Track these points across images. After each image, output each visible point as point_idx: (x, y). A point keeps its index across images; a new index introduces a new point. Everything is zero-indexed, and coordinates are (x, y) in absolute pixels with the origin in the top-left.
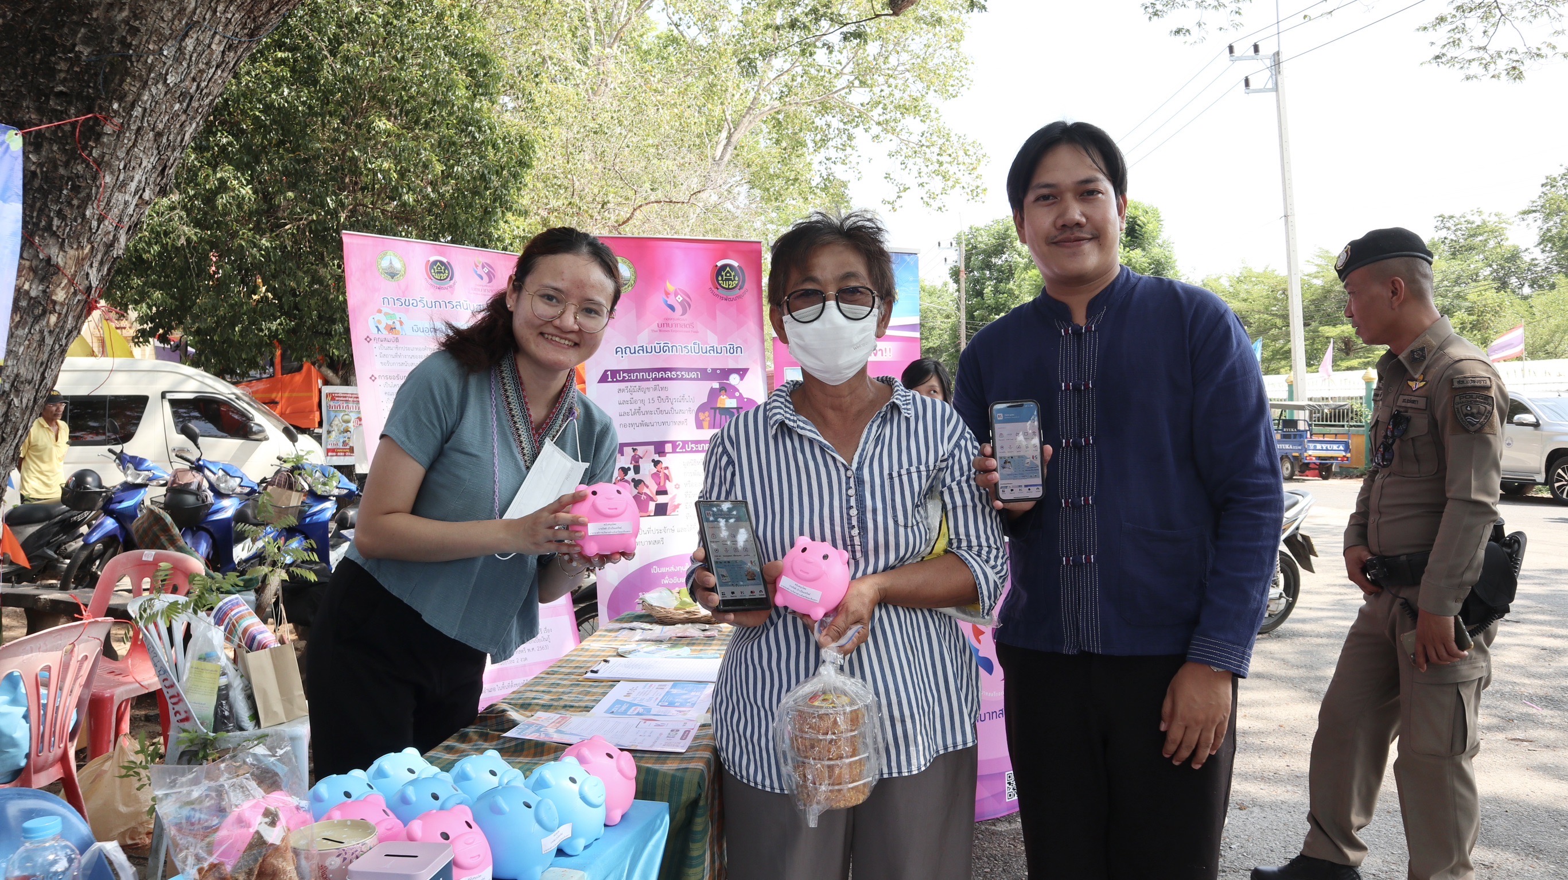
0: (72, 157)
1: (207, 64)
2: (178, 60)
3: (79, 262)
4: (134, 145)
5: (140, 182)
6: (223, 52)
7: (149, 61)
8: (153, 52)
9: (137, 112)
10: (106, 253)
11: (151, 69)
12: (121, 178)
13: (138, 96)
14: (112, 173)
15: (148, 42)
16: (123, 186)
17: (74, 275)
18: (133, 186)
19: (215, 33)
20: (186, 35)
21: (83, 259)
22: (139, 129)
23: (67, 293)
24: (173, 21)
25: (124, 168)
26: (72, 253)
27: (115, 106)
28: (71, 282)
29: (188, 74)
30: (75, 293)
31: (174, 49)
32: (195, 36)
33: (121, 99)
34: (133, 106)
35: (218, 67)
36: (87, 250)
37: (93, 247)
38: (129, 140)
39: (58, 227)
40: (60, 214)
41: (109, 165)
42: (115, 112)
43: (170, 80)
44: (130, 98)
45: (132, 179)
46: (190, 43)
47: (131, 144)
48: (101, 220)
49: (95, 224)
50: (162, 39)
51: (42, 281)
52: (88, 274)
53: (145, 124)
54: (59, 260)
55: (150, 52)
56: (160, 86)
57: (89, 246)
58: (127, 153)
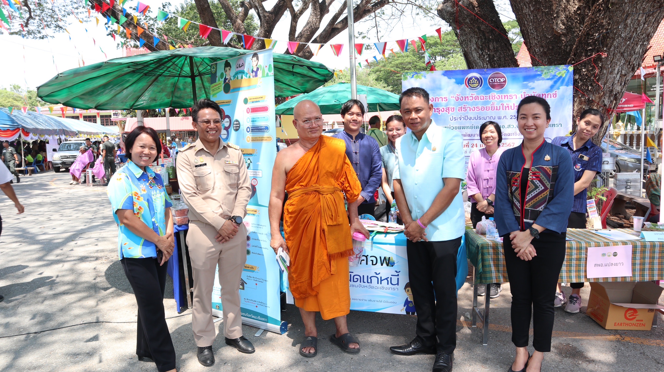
0: (594, 68)
1: (638, 25)
2: (625, 28)
3: (600, 98)
4: (613, 59)
5: (619, 69)
6: (646, 18)
7: (615, 32)
8: (616, 28)
9: (612, 48)
10: (610, 94)
11: (615, 34)
12: (610, 70)
13: (612, 44)
14: (606, 69)
15: (614, 26)
16: (611, 73)
17: (599, 102)
18: (616, 71)
19: (639, 14)
20: (626, 20)
21: (601, 97)
22: (614, 54)
23: (597, 107)
24: (621, 16)
25: (611, 67)
26: (597, 95)
27: (605, 49)
28: (598, 104)
29: (630, 31)
30: (600, 107)
31: (623, 25)
32: (630, 18)
33: (606, 46)
34: (611, 47)
35: (644, 24)
36: (602, 94)
37: (604, 93)
38: (611, 58)
39: (591, 89)
40: (591, 85)
41: (605, 68)
42: (605, 51)
43: (622, 35)
44: (609, 45)
45: (614, 70)
46: (629, 21)
47: (612, 59)
48: (605, 84)
49: (602, 86)
50: (618, 23)
51: (588, 105)
52: (604, 101)
53: (616, 52)
54: (593, 98)
55: (615, 29)
56: (620, 38)
57: (603, 93)
58: (611, 62)
